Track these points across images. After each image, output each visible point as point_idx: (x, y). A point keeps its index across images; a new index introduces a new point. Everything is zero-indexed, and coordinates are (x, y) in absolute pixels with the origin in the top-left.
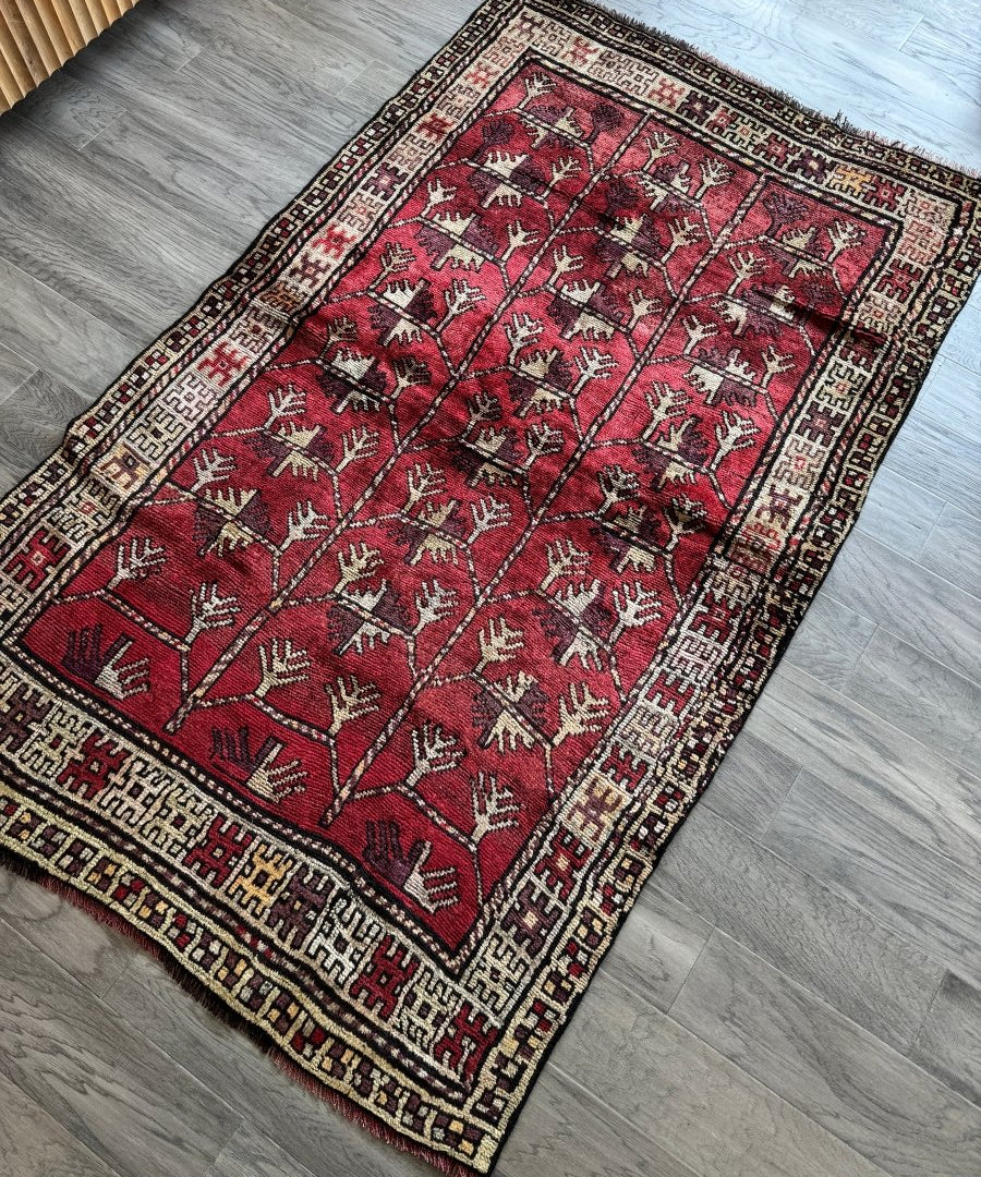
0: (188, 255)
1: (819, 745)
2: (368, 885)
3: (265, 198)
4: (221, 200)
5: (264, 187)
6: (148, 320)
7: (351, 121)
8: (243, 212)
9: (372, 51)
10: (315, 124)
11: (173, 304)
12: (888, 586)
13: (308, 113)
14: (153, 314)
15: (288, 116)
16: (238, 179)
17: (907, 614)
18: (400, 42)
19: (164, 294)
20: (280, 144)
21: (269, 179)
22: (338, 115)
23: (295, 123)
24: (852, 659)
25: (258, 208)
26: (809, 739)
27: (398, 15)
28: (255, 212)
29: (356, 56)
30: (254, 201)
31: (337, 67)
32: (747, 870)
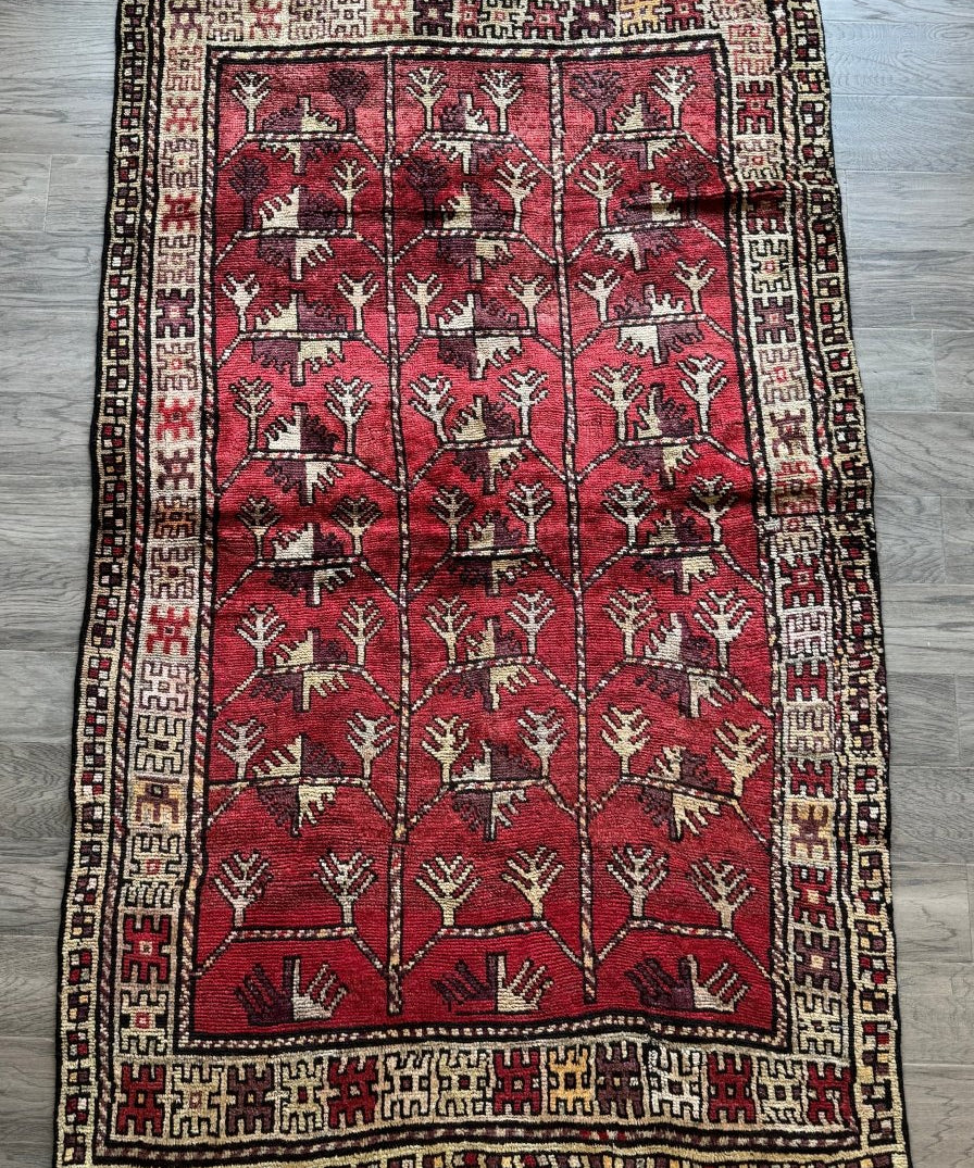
0: (35, 520)
1: (957, 646)
2: (665, 1026)
3: (62, 403)
4: (18, 434)
5: (53, 391)
6: (53, 619)
7: (82, 252)
8: (53, 434)
9: (41, 148)
10: (49, 278)
11: (65, 586)
12: (928, 451)
13: (29, 269)
14: (53, 610)
15: (11, 286)
16: (17, 398)
17: (958, 469)
18: (61, 116)
19: (46, 580)
20: (29, 327)
21: (49, 378)
22: (64, 252)
23: (24, 290)
24: (938, 544)
25: (65, 420)
26: (945, 645)
27: (35, 81)
28: (66, 427)
29: (27, 164)
30: (54, 413)
31: (17, 191)
32: (963, 798)
